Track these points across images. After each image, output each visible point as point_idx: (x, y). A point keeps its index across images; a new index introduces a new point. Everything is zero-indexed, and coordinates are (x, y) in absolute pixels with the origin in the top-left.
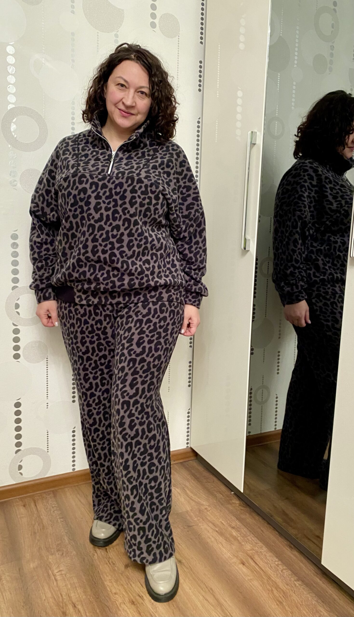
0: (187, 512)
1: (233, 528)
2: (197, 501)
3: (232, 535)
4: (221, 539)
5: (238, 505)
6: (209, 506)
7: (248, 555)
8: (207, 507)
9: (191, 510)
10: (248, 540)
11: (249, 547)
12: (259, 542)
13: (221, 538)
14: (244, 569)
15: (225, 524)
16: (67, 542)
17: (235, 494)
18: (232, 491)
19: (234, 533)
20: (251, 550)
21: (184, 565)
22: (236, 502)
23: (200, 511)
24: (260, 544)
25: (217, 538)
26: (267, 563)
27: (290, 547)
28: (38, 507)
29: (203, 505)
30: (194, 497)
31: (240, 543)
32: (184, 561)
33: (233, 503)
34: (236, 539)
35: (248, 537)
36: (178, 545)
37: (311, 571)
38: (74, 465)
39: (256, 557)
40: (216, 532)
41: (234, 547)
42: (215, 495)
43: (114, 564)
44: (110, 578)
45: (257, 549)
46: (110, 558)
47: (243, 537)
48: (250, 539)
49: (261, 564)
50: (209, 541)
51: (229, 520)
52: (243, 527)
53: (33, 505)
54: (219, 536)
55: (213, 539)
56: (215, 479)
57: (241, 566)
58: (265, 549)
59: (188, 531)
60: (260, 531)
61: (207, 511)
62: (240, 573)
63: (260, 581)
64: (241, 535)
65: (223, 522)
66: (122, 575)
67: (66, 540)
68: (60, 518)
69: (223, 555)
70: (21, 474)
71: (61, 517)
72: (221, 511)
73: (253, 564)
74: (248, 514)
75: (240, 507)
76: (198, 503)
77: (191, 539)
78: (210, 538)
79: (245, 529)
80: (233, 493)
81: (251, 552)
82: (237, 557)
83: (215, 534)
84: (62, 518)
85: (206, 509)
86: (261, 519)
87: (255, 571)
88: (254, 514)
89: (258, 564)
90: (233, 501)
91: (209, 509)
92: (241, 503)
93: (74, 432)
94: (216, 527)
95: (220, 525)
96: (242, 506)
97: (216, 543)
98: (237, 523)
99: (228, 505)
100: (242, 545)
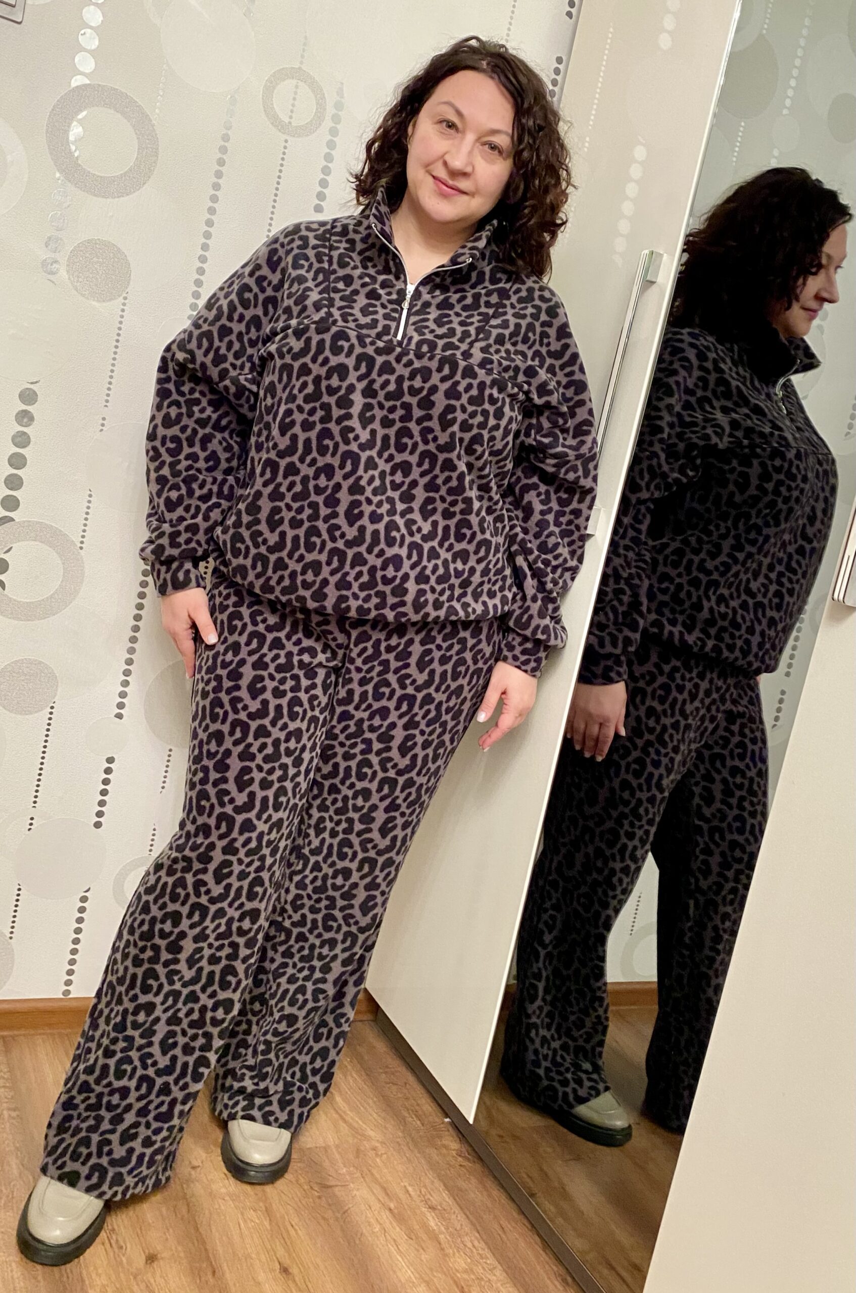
0: (326, 1149)
1: (432, 1208)
2: (356, 1126)
3: (425, 1226)
4: (397, 1231)
5: (454, 1153)
6: (382, 1143)
7: (455, 1282)
8: (378, 1145)
9: (337, 1147)
10: (462, 1246)
11: (463, 1264)
12: (489, 1255)
13: (398, 1229)
15: (412, 1193)
16: (16, 1172)
17: (453, 1124)
18: (447, 1116)
19: (433, 1222)
20: (466, 1271)
21: (294, 1281)
22: (453, 1144)
23: (358, 1152)
24: (491, 1261)
25: (387, 1225)
27: (564, 1281)
29: (369, 1138)
30: (350, 1115)
31: (442, 1249)
32: (294, 1270)
33: (444, 1146)
34: (434, 1237)
35: (467, 1239)
36: (290, 1228)
38: (68, 983)
40: (388, 1212)
41: (424, 1257)
42: (404, 1118)
43: (121, 1247)
44: (105, 1282)
45: (480, 1270)
46: (113, 1230)
47: (451, 1235)
48: (469, 1245)
50: (366, 1230)
51: (425, 1186)
52: (456, 1209)
54: (395, 1224)
55: (377, 1229)
56: (411, 1079)
58: (499, 1272)
59: (319, 1197)
60: (496, 1226)
61: (377, 1155)
64: (447, 1229)
65: (410, 1189)
66: (135, 1278)
67: (14, 1166)
68: (9, 1109)
69: (395, 1272)
71: (13, 1106)
72: (409, 1160)
74: (474, 1181)
75: (460, 1159)
76: (356, 1132)
77: (324, 1218)
78: (370, 1224)
79: (461, 1217)
80: (447, 1120)
81: (465, 1276)
82: (428, 1283)
83: (385, 1216)
84: (14, 1110)
85: (374, 1149)
86: (504, 1199)
88: (489, 1183)
90: (445, 1142)
91: (382, 1150)
92: (464, 1150)
93: (84, 899)
94: (391, 1200)
95: (402, 1195)
96: (465, 1157)
97: (382, 1239)
98: (442, 1197)
99: (431, 1150)
100: (446, 1255)
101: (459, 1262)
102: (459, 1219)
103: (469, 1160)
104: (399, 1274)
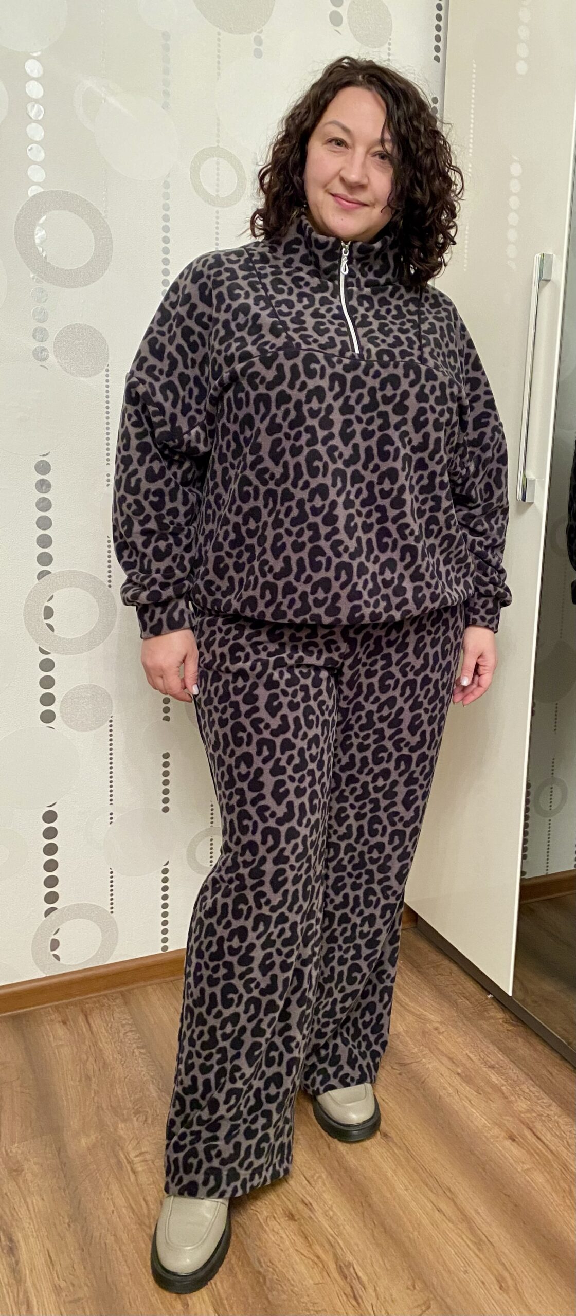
1: (492, 1067)
2: (417, 1013)
3: (489, 1082)
4: (466, 1089)
5: (501, 1021)
6: (441, 1023)
7: (522, 1122)
8: (438, 1025)
9: (407, 1032)
10: (520, 1093)
11: (524, 1106)
12: (545, 1096)
14: (514, 1150)
15: (474, 1058)
16: (155, 1094)
17: (495, 998)
18: (489, 993)
19: (494, 1078)
20: (528, 1111)
21: (393, 1143)
22: (498, 1015)
23: (424, 1033)
24: (546, 1100)
25: (460, 1088)
26: (561, 1138)
28: (92, 1024)
29: (431, 1021)
30: (411, 1005)
31: (506, 1098)
32: (391, 1134)
33: (492, 1017)
34: (497, 1089)
35: (524, 1087)
38: (165, 940)
39: (538, 1126)
40: (457, 1077)
41: (493, 1105)
42: (455, 1001)
45: (539, 1109)
47: (511, 1085)
48: (527, 1091)
49: (548, 1137)
50: (442, 1093)
51: (483, 1051)
52: (512, 1066)
53: (81, 1019)
54: (464, 1085)
55: (451, 1091)
56: (454, 968)
57: (508, 1143)
58: (555, 1109)
59: (400, 1074)
60: (544, 1072)
61: (439, 1033)
62: (506, 1158)
63: (546, 1174)
64: (506, 1081)
65: (471, 1056)
67: (153, 1091)
68: (138, 1047)
69: (472, 1122)
70: (57, 957)
71: (140, 1045)
72: (465, 1033)
73: (533, 1140)
74: (520, 1040)
75: (506, 1025)
76: (419, 1017)
78: (445, 1089)
79: (516, 1070)
80: (490, 996)
81: (529, 1115)
82: (500, 1125)
83: (457, 1081)
84: (143, 1048)
85: (436, 1029)
86: (547, 1050)
87: (535, 1151)
88: (533, 1040)
89: (542, 1138)
90: (492, 1014)
91: (442, 1029)
92: (508, 1018)
93: (165, 871)
94: (458, 1066)
95: (464, 1061)
96: (508, 1023)
97: (456, 1097)
98: (497, 1057)
99: (481, 1022)
100: (511, 1102)
101: (522, 1105)
102: (514, 1072)
103: (513, 1025)
104: (476, 1123)
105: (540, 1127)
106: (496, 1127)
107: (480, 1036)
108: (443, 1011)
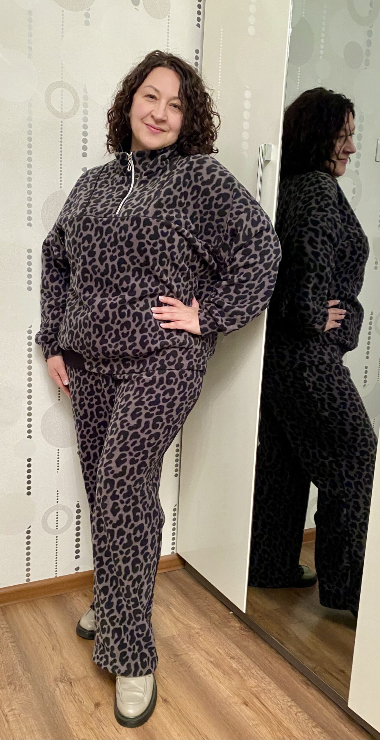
0: (173, 637)
1: (233, 658)
2: (186, 623)
3: (231, 667)
4: (217, 672)
5: (238, 628)
6: (201, 629)
7: (252, 694)
8: (199, 631)
9: (179, 635)
10: (251, 675)
11: (254, 684)
12: (266, 677)
14: (247, 712)
15: (221, 652)
16: (21, 672)
17: (235, 615)
18: (231, 611)
19: (234, 665)
20: (256, 687)
21: (171, 705)
22: (237, 624)
23: (190, 636)
24: (268, 679)
25: (212, 670)
26: (277, 704)
27: (307, 684)
29: (194, 628)
30: (182, 618)
31: (242, 678)
32: (170, 700)
33: (233, 626)
34: (236, 672)
35: (253, 671)
36: (163, 679)
37: (333, 715)
38: (28, 575)
40: (211, 664)
41: (234, 683)
42: (210, 616)
43: (81, 702)
44: (76, 720)
45: (263, 685)
46: (75, 694)
47: (245, 669)
48: (255, 674)
49: (269, 704)
50: (201, 674)
51: (227, 648)
52: (245, 657)
54: (215, 669)
55: (207, 672)
56: (209, 595)
57: (243, 707)
58: (273, 685)
59: (175, 662)
60: (267, 662)
61: (199, 636)
62: (242, 717)
63: (268, 727)
64: (242, 667)
65: (220, 650)
66: (91, 716)
67: (20, 670)
68: (11, 642)
69: (220, 693)
71: (13, 641)
72: (216, 636)
73: (259, 704)
74: (251, 641)
75: (241, 631)
76: (187, 626)
77: (180, 672)
78: (203, 671)
79: (248, 660)
80: (231, 613)
81: (256, 689)
82: (238, 695)
83: (210, 666)
85: (197, 633)
86: (268, 648)
87: (261, 713)
88: (259, 641)
89: (266, 705)
90: (232, 624)
91: (201, 633)
92: (243, 626)
93: (28, 532)
94: (211, 657)
95: (216, 654)
96: (244, 630)
97: (210, 677)
98: (237, 652)
99: (226, 629)
100: (244, 680)
101: (252, 682)
102: (247, 662)
103: (246, 631)
104: (223, 693)
105: (263, 697)
106: (236, 697)
107: (225, 638)
108: (201, 621)
